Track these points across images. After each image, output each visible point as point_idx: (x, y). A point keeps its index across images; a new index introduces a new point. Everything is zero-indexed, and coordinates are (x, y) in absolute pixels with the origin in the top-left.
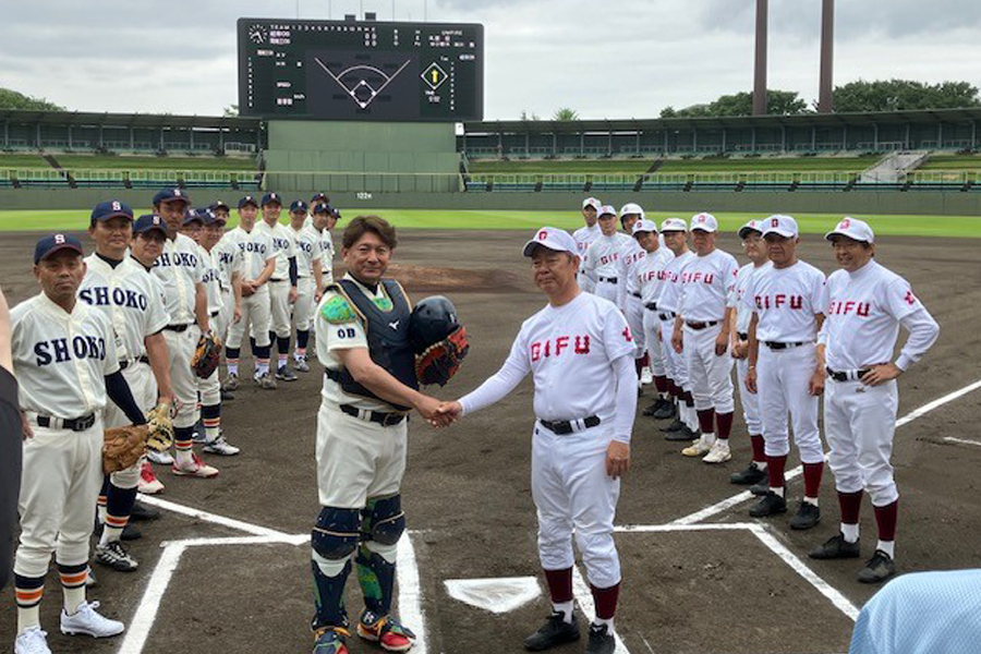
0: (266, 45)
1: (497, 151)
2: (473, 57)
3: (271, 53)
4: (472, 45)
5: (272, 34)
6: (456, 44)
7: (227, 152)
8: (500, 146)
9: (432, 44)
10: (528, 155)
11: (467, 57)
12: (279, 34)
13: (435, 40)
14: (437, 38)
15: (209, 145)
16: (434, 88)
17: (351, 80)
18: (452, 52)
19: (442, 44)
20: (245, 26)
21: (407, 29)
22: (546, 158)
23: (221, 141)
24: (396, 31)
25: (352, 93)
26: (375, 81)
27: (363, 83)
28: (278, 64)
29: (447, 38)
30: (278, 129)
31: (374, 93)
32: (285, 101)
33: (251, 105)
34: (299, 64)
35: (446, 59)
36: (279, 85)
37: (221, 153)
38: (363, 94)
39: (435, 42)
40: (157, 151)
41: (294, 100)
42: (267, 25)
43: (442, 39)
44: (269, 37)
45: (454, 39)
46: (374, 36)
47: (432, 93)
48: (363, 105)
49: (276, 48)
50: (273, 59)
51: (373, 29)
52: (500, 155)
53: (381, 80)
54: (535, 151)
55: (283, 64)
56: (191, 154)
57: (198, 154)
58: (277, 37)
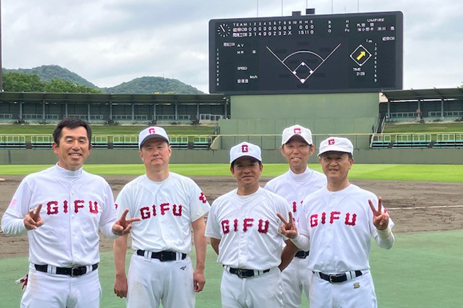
0: (230, 39)
1: (416, 115)
2: (393, 38)
3: (234, 44)
4: (392, 28)
5: (234, 30)
6: (380, 29)
7: (201, 121)
8: (419, 111)
9: (360, 30)
10: (443, 118)
11: (388, 38)
12: (239, 30)
13: (361, 27)
14: (363, 25)
15: (189, 116)
16: (361, 65)
17: (293, 63)
18: (376, 35)
19: (367, 29)
20: (215, 25)
21: (338, 20)
22: (457, 120)
23: (198, 113)
24: (330, 22)
25: (294, 73)
26: (312, 62)
27: (303, 64)
28: (239, 52)
29: (372, 25)
30: (239, 102)
31: (311, 72)
32: (243, 81)
33: (218, 84)
34: (254, 52)
35: (370, 41)
36: (239, 68)
37: (196, 122)
38: (303, 72)
39: (362, 28)
40: (150, 121)
41: (249, 80)
42: (230, 23)
43: (368, 25)
44: (232, 32)
45: (377, 24)
46: (312, 27)
47: (359, 69)
48: (303, 81)
49: (237, 40)
50: (234, 49)
51: (311, 22)
52: (419, 119)
53: (317, 61)
54: (450, 114)
55: (242, 52)
56: (174, 123)
57: (179, 123)
58: (238, 32)
